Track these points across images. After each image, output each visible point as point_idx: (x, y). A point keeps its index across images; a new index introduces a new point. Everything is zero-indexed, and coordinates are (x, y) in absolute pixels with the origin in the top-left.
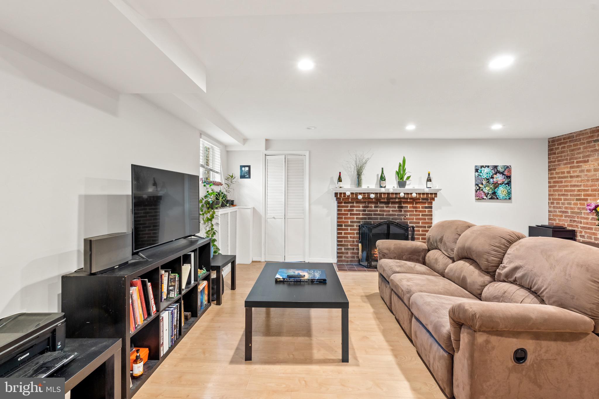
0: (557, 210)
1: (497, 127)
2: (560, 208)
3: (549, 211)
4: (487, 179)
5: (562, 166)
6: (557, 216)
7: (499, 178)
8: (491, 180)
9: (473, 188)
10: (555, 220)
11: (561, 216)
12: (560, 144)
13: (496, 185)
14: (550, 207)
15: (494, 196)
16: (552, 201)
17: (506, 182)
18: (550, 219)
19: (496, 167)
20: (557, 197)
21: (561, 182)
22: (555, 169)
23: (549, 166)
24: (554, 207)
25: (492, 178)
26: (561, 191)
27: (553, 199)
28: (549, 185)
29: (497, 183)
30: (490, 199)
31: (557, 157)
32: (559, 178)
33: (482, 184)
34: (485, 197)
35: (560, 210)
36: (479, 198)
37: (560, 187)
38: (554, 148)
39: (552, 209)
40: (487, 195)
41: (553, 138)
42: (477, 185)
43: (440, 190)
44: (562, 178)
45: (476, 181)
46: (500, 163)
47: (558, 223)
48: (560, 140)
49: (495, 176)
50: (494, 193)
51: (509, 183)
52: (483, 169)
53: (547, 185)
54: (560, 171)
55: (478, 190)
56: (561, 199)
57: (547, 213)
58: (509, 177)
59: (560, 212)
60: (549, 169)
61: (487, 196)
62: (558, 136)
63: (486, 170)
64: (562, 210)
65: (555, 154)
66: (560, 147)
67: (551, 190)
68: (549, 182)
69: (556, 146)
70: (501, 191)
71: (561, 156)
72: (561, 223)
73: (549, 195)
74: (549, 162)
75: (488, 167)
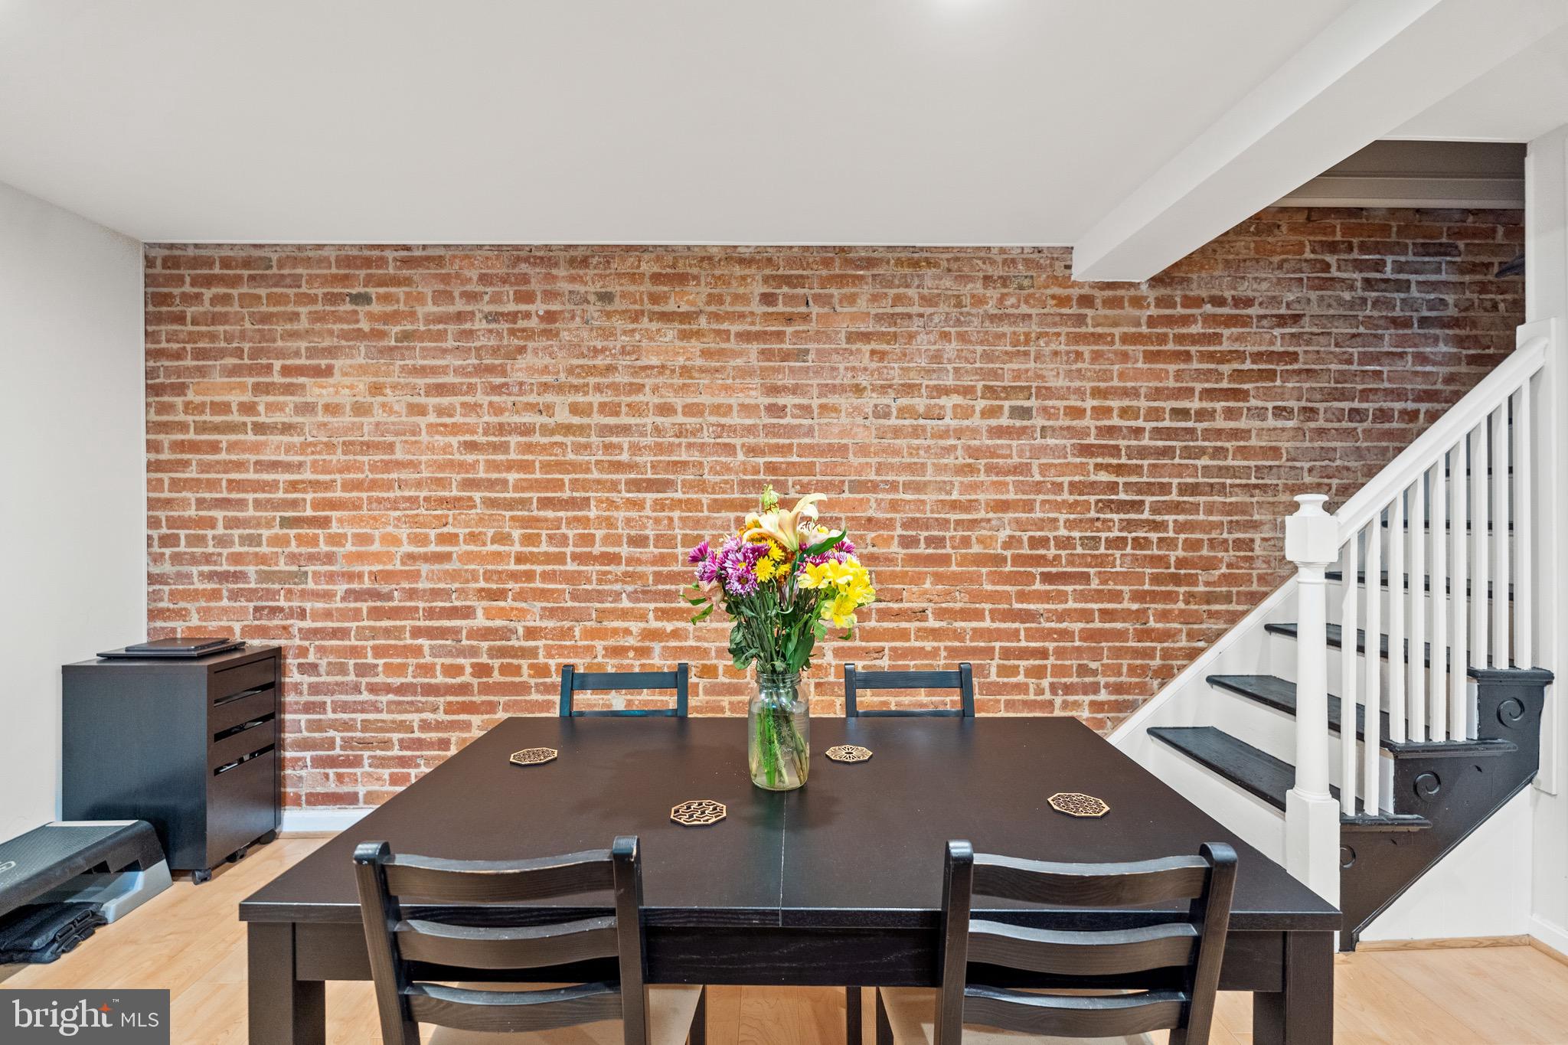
0: (195, 570)
2: (208, 559)
3: (152, 579)
5: (218, 379)
6: (194, 595)
10: (182, 614)
11: (215, 595)
12: (209, 281)
14: (156, 558)
16: (164, 531)
18: (153, 614)
20: (192, 512)
21: (214, 447)
22: (180, 389)
23: (150, 373)
24: (177, 558)
26: (213, 485)
27: (172, 523)
28: (153, 456)
31: (193, 338)
32: (202, 428)
35: (206, 568)
37: (205, 467)
38: (176, 291)
39: (167, 568)
41: (172, 246)
44: (217, 428)
47: (198, 628)
48: (209, 262)
53: (143, 457)
54: (208, 399)
56: (211, 523)
57: (144, 588)
59: (211, 576)
60: (147, 386)
62: (196, 246)
64: (218, 568)
65: (180, 319)
66: (208, 294)
67: (161, 481)
68: (152, 446)
69: (187, 288)
71: (213, 337)
72: (212, 624)
73: (152, 504)
74: (149, 354)
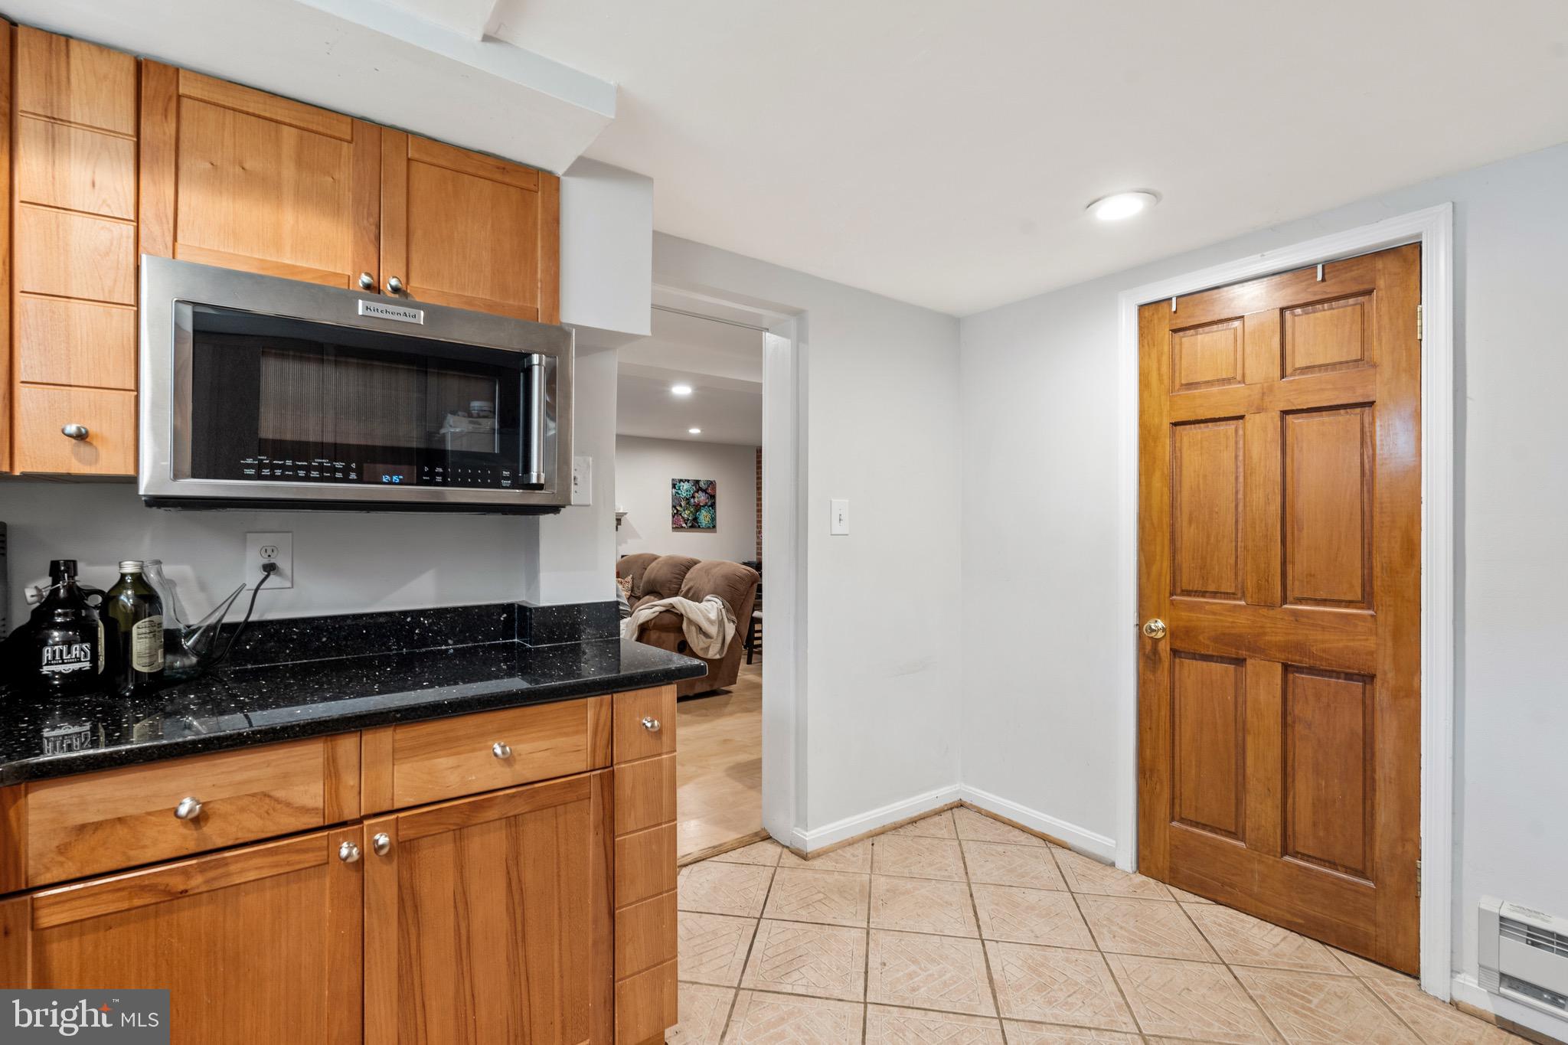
1: (695, 431)
4: (687, 499)
7: (701, 497)
8: (692, 500)
9: (670, 511)
13: (698, 508)
15: (694, 525)
17: (709, 504)
19: (697, 482)
25: (693, 497)
29: (699, 504)
30: (690, 527)
33: (681, 506)
34: (684, 525)
36: (677, 527)
40: (686, 521)
42: (674, 507)
43: (626, 514)
45: (673, 501)
46: (703, 476)
49: (696, 494)
50: (695, 519)
51: (713, 505)
52: (682, 483)
55: (676, 514)
58: (713, 497)
61: (686, 524)
63: (686, 486)
70: (704, 517)
75: (688, 481)
